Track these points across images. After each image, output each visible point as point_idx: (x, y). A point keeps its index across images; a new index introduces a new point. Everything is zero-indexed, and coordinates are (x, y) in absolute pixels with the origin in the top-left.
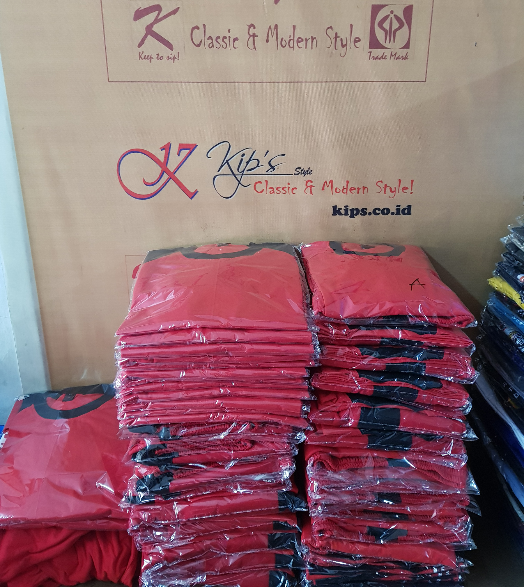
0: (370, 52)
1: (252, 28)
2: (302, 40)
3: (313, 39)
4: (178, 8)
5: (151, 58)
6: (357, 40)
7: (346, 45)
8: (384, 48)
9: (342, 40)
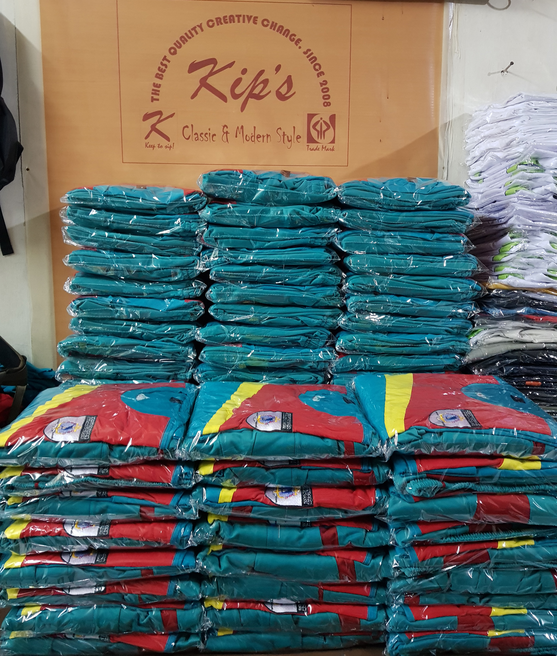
0: (308, 146)
1: (225, 128)
2: (260, 137)
3: (268, 136)
4: (174, 113)
5: (154, 147)
6: (299, 137)
7: (291, 140)
8: (318, 143)
9: (288, 137)
